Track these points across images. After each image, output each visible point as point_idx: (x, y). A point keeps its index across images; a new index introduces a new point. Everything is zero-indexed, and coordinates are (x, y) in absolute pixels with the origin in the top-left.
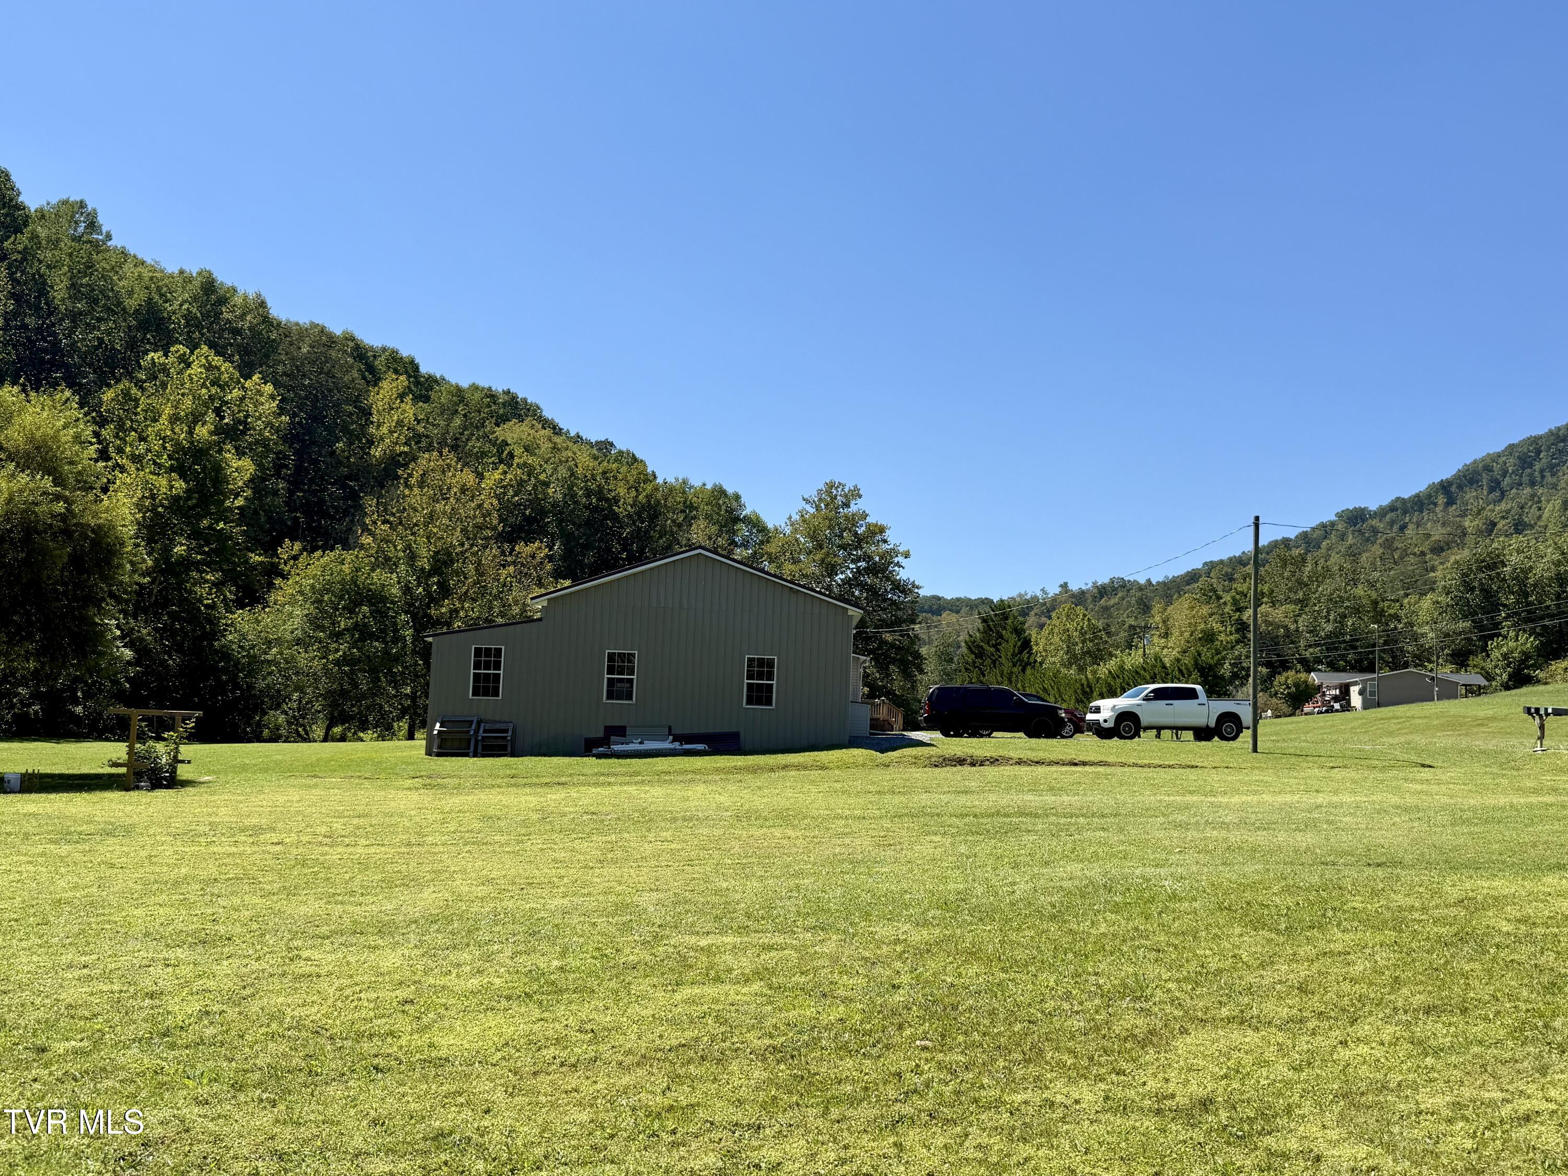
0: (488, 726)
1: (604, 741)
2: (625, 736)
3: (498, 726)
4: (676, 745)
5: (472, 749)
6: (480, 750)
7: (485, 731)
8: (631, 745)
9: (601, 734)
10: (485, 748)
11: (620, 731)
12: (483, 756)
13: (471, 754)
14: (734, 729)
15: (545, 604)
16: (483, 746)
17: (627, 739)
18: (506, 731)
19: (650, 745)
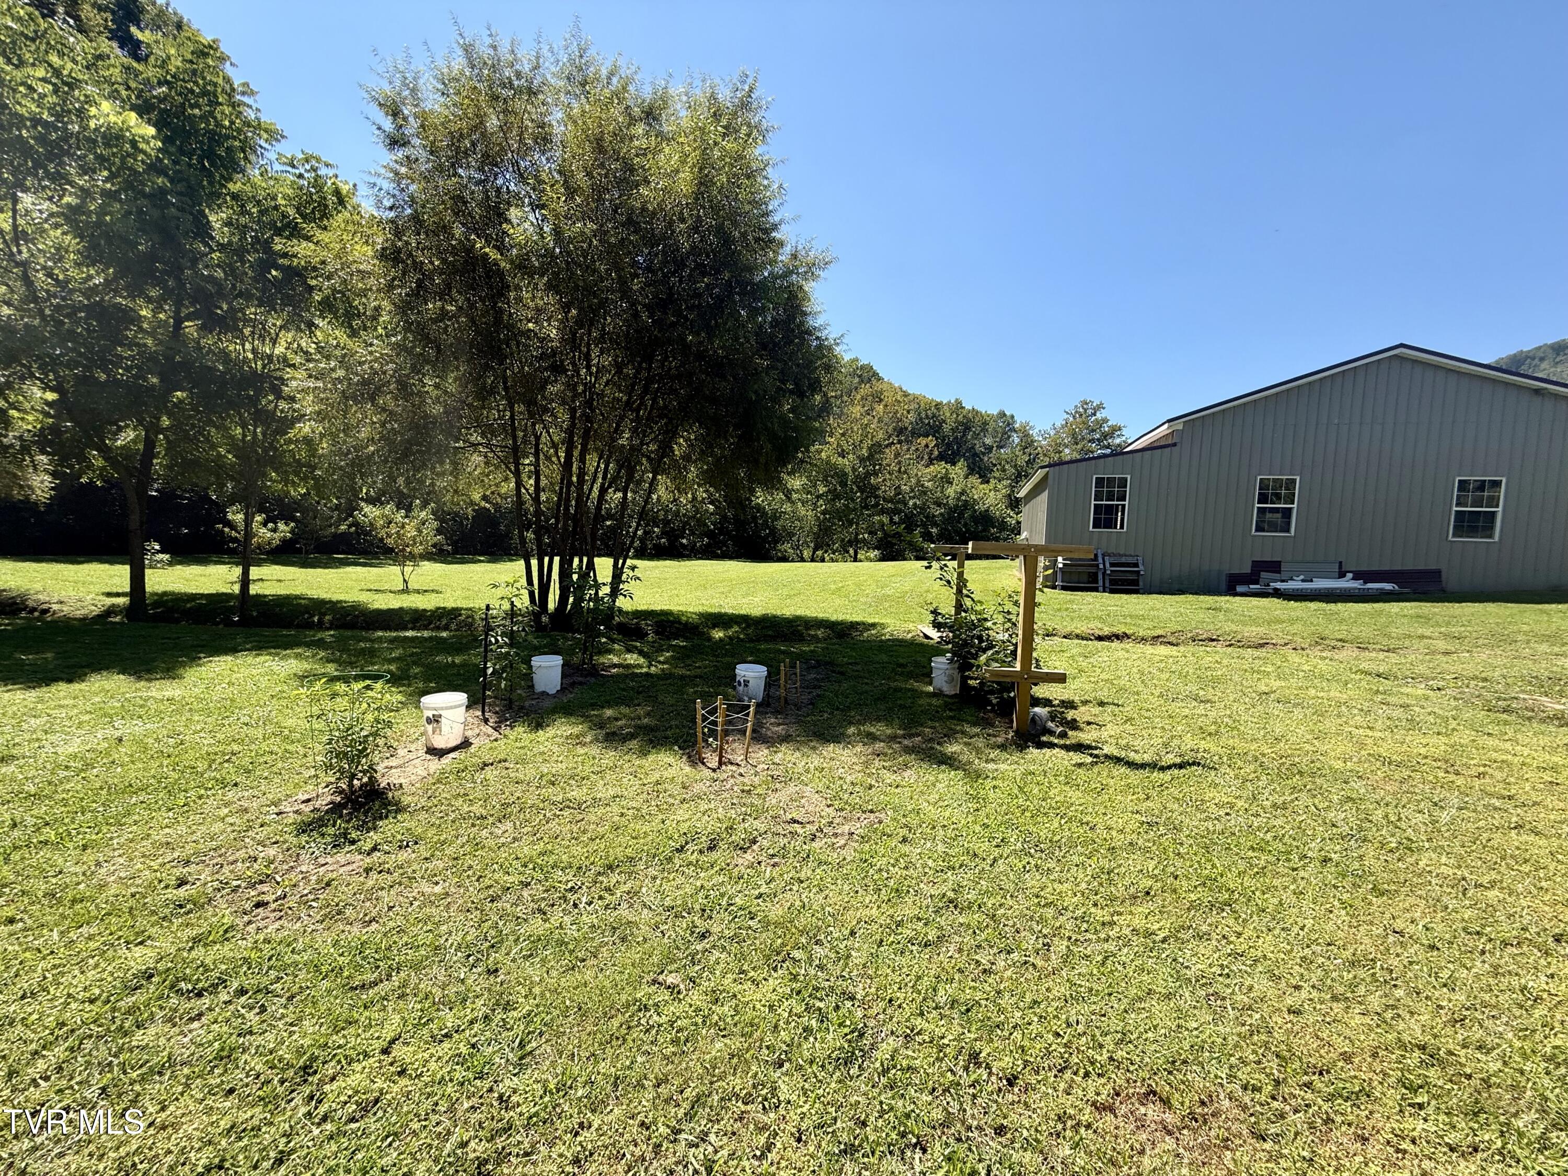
0: (1113, 560)
1: (1252, 578)
2: (1279, 572)
3: (1123, 560)
4: (1357, 584)
5: (1101, 583)
6: (1107, 584)
7: (1112, 565)
8: (1290, 583)
9: (1247, 569)
10: (1113, 582)
11: (1275, 567)
12: (1112, 591)
13: (1101, 589)
14: (1433, 567)
15: (1180, 427)
16: (1111, 581)
17: (1284, 576)
18: (1136, 565)
19: (1320, 584)
